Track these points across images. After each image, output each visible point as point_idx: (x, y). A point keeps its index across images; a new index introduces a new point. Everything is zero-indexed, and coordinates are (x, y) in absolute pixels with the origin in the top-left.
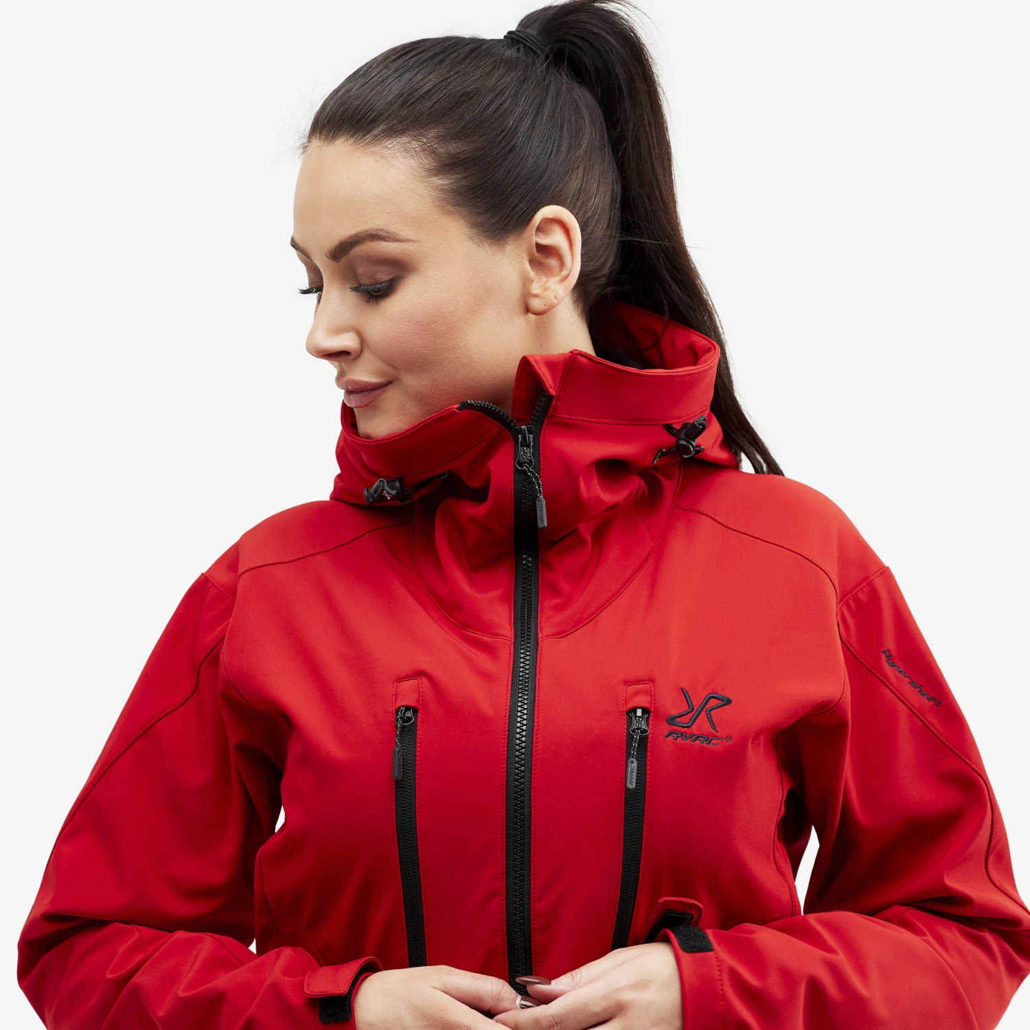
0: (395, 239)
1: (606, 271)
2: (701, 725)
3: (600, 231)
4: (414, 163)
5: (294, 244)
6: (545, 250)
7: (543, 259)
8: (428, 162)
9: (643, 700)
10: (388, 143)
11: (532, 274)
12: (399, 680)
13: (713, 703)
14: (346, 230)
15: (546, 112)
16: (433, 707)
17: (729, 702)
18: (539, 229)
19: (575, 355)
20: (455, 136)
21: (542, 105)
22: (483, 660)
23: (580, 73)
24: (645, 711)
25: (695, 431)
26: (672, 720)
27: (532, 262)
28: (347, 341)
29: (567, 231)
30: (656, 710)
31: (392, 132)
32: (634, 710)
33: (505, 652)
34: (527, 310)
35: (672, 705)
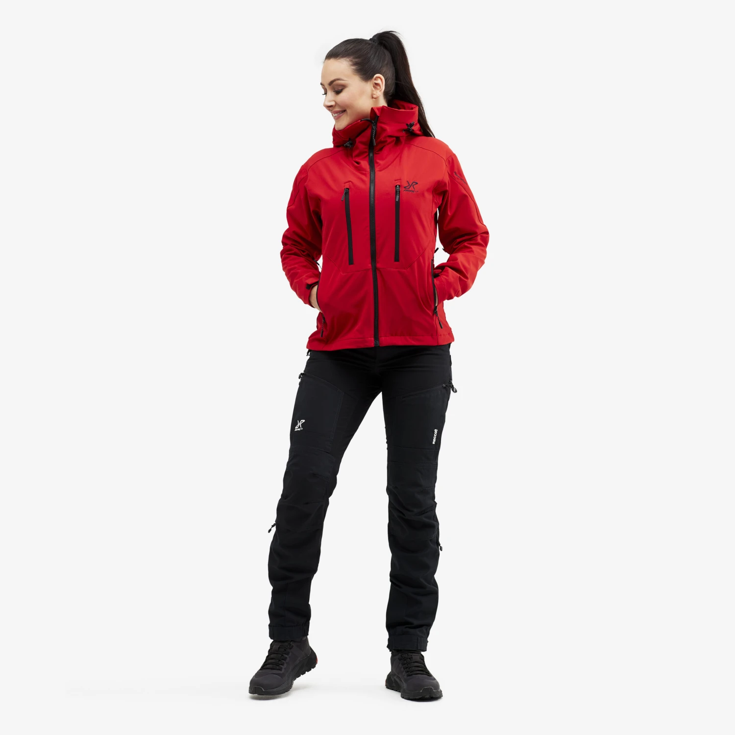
0: (343, 80)
1: (391, 91)
2: (411, 188)
3: (390, 82)
4: (347, 63)
5: (321, 84)
6: (377, 84)
7: (376, 86)
8: (351, 63)
9: (399, 184)
10: (342, 59)
11: (374, 89)
12: (345, 183)
13: (414, 184)
14: (332, 79)
15: (377, 54)
16: (353, 187)
17: (417, 184)
18: (375, 79)
19: (383, 107)
20: (356, 58)
21: (376, 53)
22: (363, 177)
23: (386, 47)
24: (399, 186)
25: (411, 125)
26: (405, 188)
27: (374, 87)
28: (333, 103)
29: (381, 80)
30: (402, 186)
31: (343, 57)
32: (397, 186)
33: (368, 175)
34: (373, 98)
35: (405, 184)
